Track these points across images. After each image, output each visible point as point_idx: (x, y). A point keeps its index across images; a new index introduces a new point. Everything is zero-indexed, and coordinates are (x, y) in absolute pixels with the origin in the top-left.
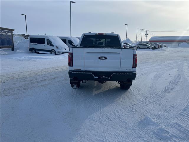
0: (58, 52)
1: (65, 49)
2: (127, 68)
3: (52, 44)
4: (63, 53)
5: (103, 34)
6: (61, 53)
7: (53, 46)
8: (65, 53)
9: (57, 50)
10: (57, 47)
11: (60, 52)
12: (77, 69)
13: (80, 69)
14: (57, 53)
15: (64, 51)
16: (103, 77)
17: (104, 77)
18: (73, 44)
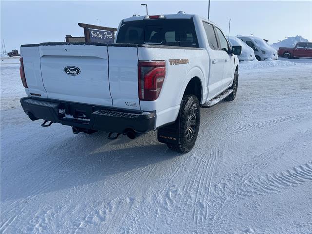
2: (127, 101)
5: (158, 16)
12: (35, 95)
13: (41, 95)
16: (82, 118)
17: (85, 118)
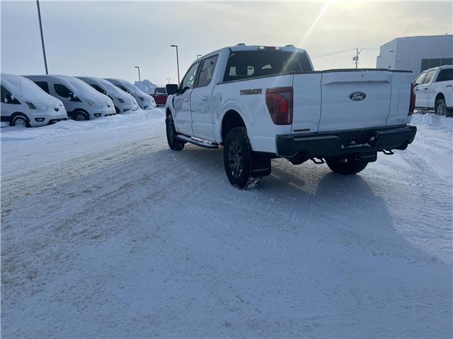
0: (36, 119)
1: (57, 110)
3: (12, 98)
4: (51, 122)
5: (274, 48)
6: (47, 121)
7: (16, 102)
8: (59, 120)
9: (32, 115)
10: (32, 106)
11: (43, 119)
12: (301, 130)
13: (309, 130)
14: (32, 122)
15: (54, 115)
18: (72, 96)
